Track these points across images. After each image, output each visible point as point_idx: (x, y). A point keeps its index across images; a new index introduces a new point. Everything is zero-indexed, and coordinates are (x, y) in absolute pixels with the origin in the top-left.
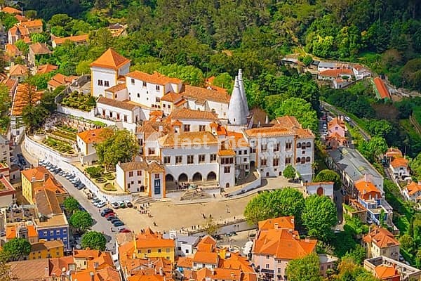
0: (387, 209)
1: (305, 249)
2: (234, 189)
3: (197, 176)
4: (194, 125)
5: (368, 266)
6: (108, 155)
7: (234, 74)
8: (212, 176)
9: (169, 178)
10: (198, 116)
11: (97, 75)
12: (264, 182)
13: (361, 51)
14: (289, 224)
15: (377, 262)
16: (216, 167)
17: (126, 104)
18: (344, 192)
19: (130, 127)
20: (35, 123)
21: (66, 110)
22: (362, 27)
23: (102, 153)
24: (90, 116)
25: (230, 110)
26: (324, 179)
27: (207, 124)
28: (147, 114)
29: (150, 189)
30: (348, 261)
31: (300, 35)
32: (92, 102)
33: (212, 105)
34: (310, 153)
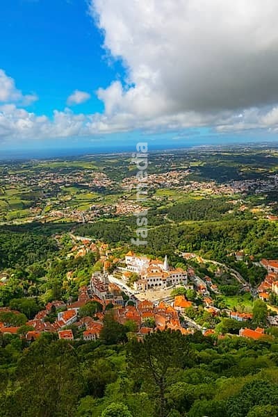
0: (208, 293)
1: (189, 305)
2: (166, 288)
3: (156, 285)
4: (154, 271)
5: (205, 308)
6: (132, 279)
7: (163, 257)
8: (160, 285)
9: (149, 285)
10: (155, 268)
11: (127, 258)
12: (174, 286)
13: (194, 250)
14: (183, 297)
15: (208, 308)
16: (161, 282)
17: (136, 265)
18: (197, 288)
19: (137, 272)
20: (111, 271)
21: (120, 268)
22: (193, 244)
23: (130, 279)
24: (126, 269)
25: (164, 266)
26: (191, 284)
27: (158, 270)
28: (141, 268)
29: (144, 289)
30: (200, 307)
31: (177, 246)
32: (126, 265)
33: (159, 265)
34: (186, 277)
